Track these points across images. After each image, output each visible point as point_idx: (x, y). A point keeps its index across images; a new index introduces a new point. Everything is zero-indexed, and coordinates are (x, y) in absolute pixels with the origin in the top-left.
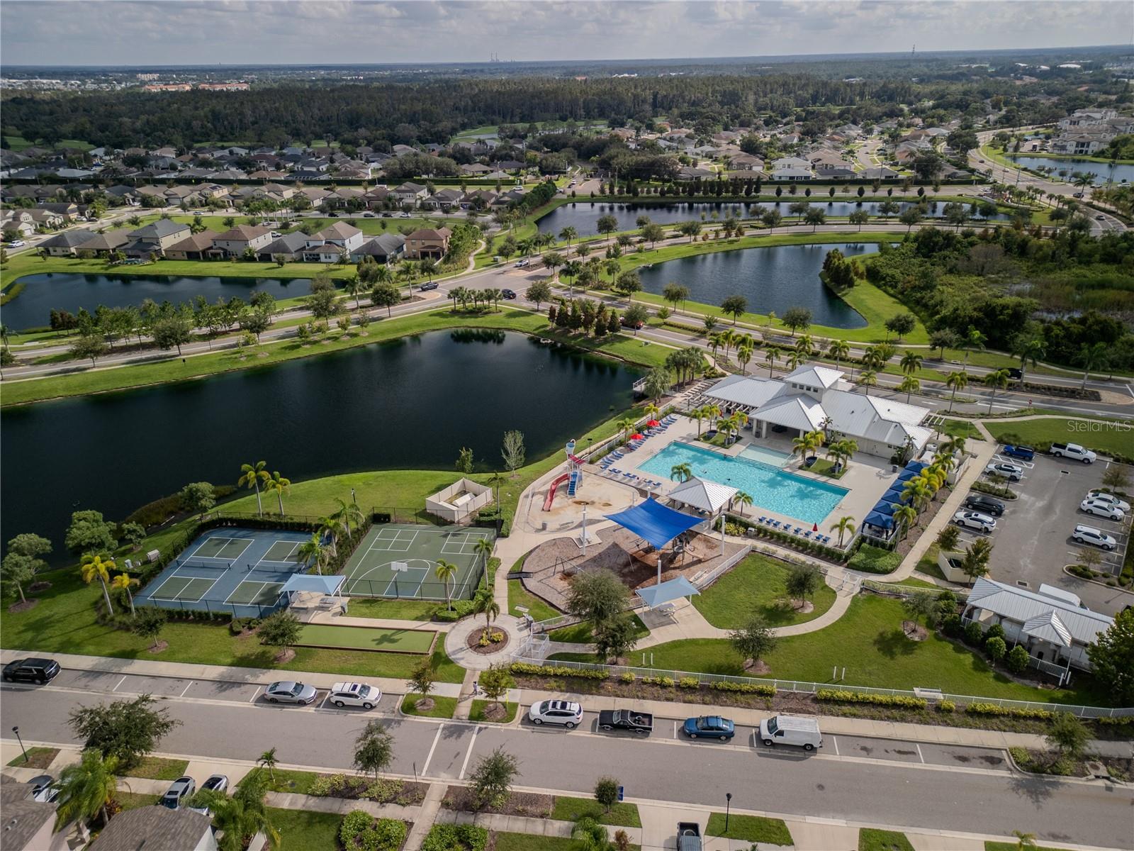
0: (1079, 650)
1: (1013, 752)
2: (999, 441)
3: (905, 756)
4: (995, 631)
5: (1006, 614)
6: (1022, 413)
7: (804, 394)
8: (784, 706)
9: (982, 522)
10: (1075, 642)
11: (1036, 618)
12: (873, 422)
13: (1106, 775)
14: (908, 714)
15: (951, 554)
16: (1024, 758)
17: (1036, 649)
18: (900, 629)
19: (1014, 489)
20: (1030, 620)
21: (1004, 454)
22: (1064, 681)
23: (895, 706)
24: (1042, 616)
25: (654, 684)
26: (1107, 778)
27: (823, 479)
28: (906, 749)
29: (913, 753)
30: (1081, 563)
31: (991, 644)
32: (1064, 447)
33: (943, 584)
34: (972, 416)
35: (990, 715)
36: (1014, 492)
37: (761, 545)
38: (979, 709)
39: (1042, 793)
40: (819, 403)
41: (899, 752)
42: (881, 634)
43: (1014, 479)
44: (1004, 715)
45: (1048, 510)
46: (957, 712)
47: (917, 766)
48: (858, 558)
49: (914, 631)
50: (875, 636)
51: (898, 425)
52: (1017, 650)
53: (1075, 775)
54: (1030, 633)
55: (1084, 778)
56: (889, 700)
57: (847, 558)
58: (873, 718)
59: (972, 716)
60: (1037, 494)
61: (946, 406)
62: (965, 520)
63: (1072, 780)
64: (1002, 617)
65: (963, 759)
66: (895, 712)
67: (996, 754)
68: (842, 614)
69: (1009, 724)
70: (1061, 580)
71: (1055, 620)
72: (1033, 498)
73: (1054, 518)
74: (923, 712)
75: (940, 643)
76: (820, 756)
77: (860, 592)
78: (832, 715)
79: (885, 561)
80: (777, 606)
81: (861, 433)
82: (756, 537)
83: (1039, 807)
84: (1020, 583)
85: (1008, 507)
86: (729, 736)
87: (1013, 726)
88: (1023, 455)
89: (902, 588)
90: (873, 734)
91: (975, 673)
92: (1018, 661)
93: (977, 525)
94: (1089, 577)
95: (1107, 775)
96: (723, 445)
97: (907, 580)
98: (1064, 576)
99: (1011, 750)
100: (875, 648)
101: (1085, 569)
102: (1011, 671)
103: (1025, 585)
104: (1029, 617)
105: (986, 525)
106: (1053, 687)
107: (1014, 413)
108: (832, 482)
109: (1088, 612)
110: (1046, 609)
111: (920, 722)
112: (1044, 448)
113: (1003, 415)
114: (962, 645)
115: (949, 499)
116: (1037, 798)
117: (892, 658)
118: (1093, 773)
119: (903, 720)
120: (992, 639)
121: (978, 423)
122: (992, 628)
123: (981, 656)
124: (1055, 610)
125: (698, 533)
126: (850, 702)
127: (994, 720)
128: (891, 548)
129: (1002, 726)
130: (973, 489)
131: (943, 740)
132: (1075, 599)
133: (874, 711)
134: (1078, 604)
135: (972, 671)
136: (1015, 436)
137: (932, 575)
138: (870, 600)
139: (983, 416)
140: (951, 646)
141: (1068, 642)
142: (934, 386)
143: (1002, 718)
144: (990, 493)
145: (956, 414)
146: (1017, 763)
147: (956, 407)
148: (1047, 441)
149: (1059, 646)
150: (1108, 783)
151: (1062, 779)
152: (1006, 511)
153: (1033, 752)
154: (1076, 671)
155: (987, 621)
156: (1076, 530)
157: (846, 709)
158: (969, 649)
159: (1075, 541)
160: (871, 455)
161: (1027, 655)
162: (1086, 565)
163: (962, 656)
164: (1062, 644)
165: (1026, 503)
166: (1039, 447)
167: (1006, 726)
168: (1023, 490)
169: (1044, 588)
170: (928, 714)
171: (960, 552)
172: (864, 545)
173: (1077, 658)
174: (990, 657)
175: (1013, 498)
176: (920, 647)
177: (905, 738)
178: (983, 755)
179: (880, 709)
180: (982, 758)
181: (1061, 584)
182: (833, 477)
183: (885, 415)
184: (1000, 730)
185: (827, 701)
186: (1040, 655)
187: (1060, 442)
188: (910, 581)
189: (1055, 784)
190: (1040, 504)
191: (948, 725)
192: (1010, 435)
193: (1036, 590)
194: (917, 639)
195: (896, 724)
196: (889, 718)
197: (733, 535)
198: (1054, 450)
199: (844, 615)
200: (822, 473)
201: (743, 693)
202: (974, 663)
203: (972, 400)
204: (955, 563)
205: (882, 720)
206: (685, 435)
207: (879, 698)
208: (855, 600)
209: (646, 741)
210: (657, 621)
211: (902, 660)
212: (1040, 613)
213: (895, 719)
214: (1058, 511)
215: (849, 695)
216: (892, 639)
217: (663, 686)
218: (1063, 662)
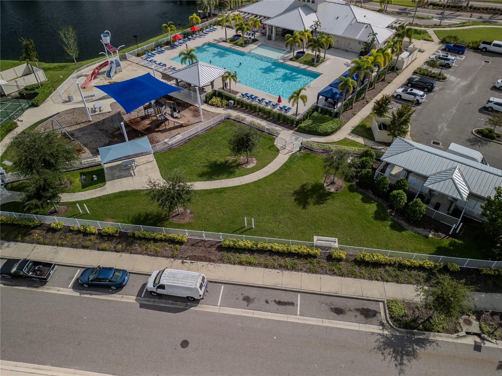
0: (473, 202)
1: (390, 305)
2: (443, 42)
3: (283, 307)
4: (399, 185)
5: (413, 170)
6: (463, 24)
7: (305, 6)
8: (190, 254)
9: (415, 95)
10: (471, 195)
11: (439, 173)
12: (351, 24)
13: (477, 331)
14: (299, 262)
15: (382, 119)
16: (399, 311)
17: (434, 200)
18: (322, 181)
19: (446, 73)
20: (434, 175)
21: (444, 50)
22: (455, 230)
23: (290, 254)
24: (445, 171)
25: (79, 232)
26: (478, 335)
27: (305, 67)
28: (286, 300)
29: (292, 304)
30: (489, 127)
31: (394, 196)
32: (489, 44)
33: (370, 143)
34: (427, 27)
35: (376, 264)
36: (445, 75)
37: (234, 114)
38: (367, 259)
39: (408, 354)
40: (315, 12)
41: (279, 303)
42: (303, 187)
43: (448, 66)
44: (390, 265)
45: (470, 87)
46: (347, 260)
47: (292, 319)
48: (308, 123)
49: (332, 183)
50: (298, 187)
51: (369, 26)
52: (416, 202)
53: (447, 331)
54: (430, 187)
55: (455, 335)
56: (285, 249)
57: (298, 122)
58: (266, 266)
59: (359, 266)
60: (463, 76)
61: (411, 20)
62: (402, 94)
63: (442, 338)
64: (409, 172)
65: (339, 311)
66: (288, 261)
67: (372, 306)
68: (277, 168)
69: (393, 274)
70: (469, 140)
71: (457, 176)
72: (459, 80)
73: (473, 93)
74: (315, 261)
75: (351, 193)
76: (201, 308)
77: (300, 151)
78: (230, 263)
79: (327, 126)
80: (226, 162)
81: (340, 33)
82: (234, 108)
83: (401, 371)
84: (434, 143)
85: (438, 86)
86: (119, 287)
87: (397, 276)
88: (458, 49)
89: (333, 148)
90: (260, 283)
91: (375, 222)
92: (415, 212)
93: (411, 97)
94: (493, 138)
95: (479, 332)
96: (241, 45)
97: (342, 140)
98: (472, 137)
99: (389, 302)
100: (293, 199)
101: (491, 131)
102: (408, 220)
103: (438, 144)
104: (434, 172)
105: (418, 98)
106: (443, 235)
107: (457, 24)
108: (311, 69)
109: (488, 168)
110: (451, 164)
111: (310, 271)
112: (475, 45)
113: (450, 26)
114: (371, 195)
115: (394, 81)
116: (402, 359)
117: (304, 207)
118: (465, 328)
119: (293, 268)
120: (395, 192)
121: (430, 31)
122: (398, 182)
123: (385, 205)
124: (459, 166)
125: (191, 105)
126: (251, 251)
127: (381, 270)
128: (337, 115)
129: (386, 276)
130: (415, 73)
131: (325, 289)
132: (478, 155)
133: (270, 260)
134: (480, 160)
135: (372, 220)
136: (455, 37)
137: (363, 136)
138: (304, 157)
139: (435, 26)
140: (361, 196)
141: (465, 196)
142: (405, 9)
143: (387, 268)
144: (427, 75)
145: (417, 25)
146: (391, 318)
147: (416, 21)
148: (478, 40)
149: (456, 200)
150: (478, 340)
151: (432, 336)
152: (436, 89)
153: (409, 305)
154: (468, 221)
155: (396, 175)
156: (489, 101)
157: (244, 257)
158: (377, 199)
159: (485, 110)
160: (347, 51)
161: (424, 206)
162: (492, 128)
163: (367, 206)
164: (459, 197)
165: (453, 82)
166: (471, 45)
167: (390, 276)
168: (453, 74)
169: (454, 146)
170: (318, 263)
171: (388, 118)
172: (315, 114)
173: (471, 209)
174: (392, 207)
175: (444, 79)
176: (333, 197)
177: (289, 287)
178: (360, 307)
179: (276, 257)
180: (357, 310)
181: (469, 143)
182: (312, 65)
183: (360, 19)
184: (383, 280)
185: (229, 249)
186: (437, 207)
187: (488, 41)
188: (344, 142)
189: (423, 342)
190: (464, 83)
191: (335, 274)
192: (451, 37)
193: (446, 149)
194: (333, 190)
195: (286, 273)
196: (281, 267)
197: (218, 107)
198: (482, 46)
199: (278, 170)
200: (305, 63)
201: (155, 240)
202: (376, 212)
203: (430, 17)
204: (383, 126)
205: (274, 268)
206: (217, 39)
207: (277, 247)
208: (292, 158)
209: (40, 290)
210: (118, 174)
211: (313, 209)
212: (444, 169)
213: (286, 268)
214: (476, 88)
215: (249, 244)
216: (311, 190)
217: (86, 234)
218: (456, 212)
